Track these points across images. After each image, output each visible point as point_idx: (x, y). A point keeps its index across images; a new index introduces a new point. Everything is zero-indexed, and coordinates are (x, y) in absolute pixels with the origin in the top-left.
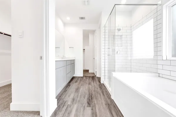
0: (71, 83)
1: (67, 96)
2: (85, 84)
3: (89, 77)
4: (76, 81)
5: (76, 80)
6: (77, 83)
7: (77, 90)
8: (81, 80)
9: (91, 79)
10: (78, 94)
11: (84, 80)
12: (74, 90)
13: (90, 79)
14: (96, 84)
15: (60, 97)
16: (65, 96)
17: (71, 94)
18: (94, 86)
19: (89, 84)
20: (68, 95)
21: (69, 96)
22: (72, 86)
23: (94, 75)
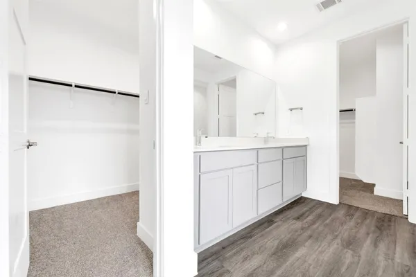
0: (281, 216)
1: (240, 257)
2: (329, 237)
3: (366, 214)
4: (302, 215)
5: (301, 212)
6: (298, 224)
7: (282, 249)
8: (320, 216)
9: (371, 223)
10: (279, 266)
11: (333, 220)
12: (276, 243)
13: (368, 221)
14: (389, 257)
15: (224, 248)
16: (235, 254)
17: (254, 254)
18: (371, 263)
19: (350, 243)
20: (244, 254)
21: (245, 259)
22: (278, 227)
23: (395, 213)
